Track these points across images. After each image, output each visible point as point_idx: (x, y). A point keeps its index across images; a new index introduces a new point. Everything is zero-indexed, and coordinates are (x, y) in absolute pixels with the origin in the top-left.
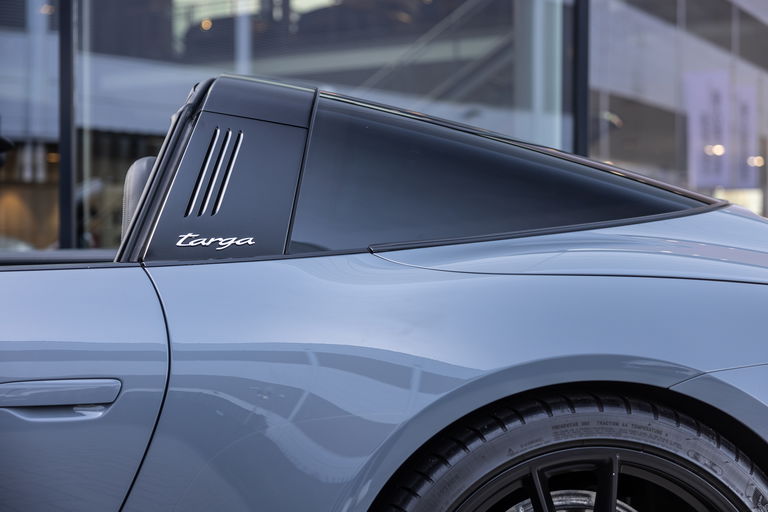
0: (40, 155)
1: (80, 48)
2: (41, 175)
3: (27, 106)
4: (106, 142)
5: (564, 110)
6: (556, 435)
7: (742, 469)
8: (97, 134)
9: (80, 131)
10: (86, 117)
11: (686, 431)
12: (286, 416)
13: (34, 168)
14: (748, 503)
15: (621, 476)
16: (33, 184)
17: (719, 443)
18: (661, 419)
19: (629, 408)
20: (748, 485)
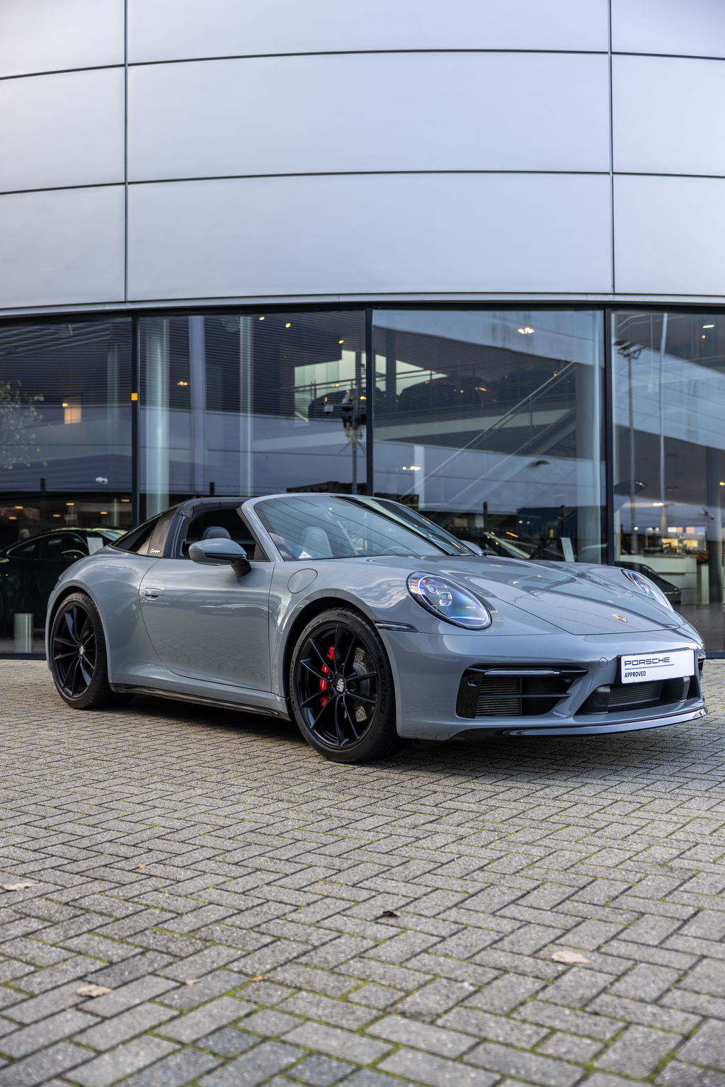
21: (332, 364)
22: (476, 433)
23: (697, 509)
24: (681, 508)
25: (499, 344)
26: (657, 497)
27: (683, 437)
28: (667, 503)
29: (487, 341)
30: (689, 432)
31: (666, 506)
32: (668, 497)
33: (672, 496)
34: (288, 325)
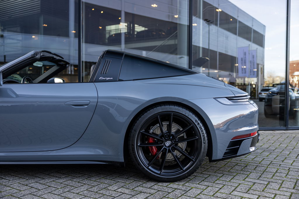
0: (73, 68)
1: (83, 42)
2: (73, 73)
3: (69, 56)
4: (88, 64)
5: (187, 55)
6: (162, 110)
7: (194, 116)
8: (86, 62)
9: (83, 62)
10: (84, 59)
11: (184, 110)
12: (113, 109)
13: (71, 71)
14: (194, 122)
15: (173, 117)
16: (71, 75)
17: (190, 112)
18: (180, 108)
19: (174, 106)
20: (194, 119)
21: (117, 26)
22: (156, 46)
23: (227, 73)
24: (223, 73)
25: (170, 20)
26: (216, 69)
27: (224, 52)
28: (219, 71)
29: (167, 20)
30: (226, 51)
31: (218, 72)
32: (219, 69)
33: (221, 69)
34: (102, 12)
